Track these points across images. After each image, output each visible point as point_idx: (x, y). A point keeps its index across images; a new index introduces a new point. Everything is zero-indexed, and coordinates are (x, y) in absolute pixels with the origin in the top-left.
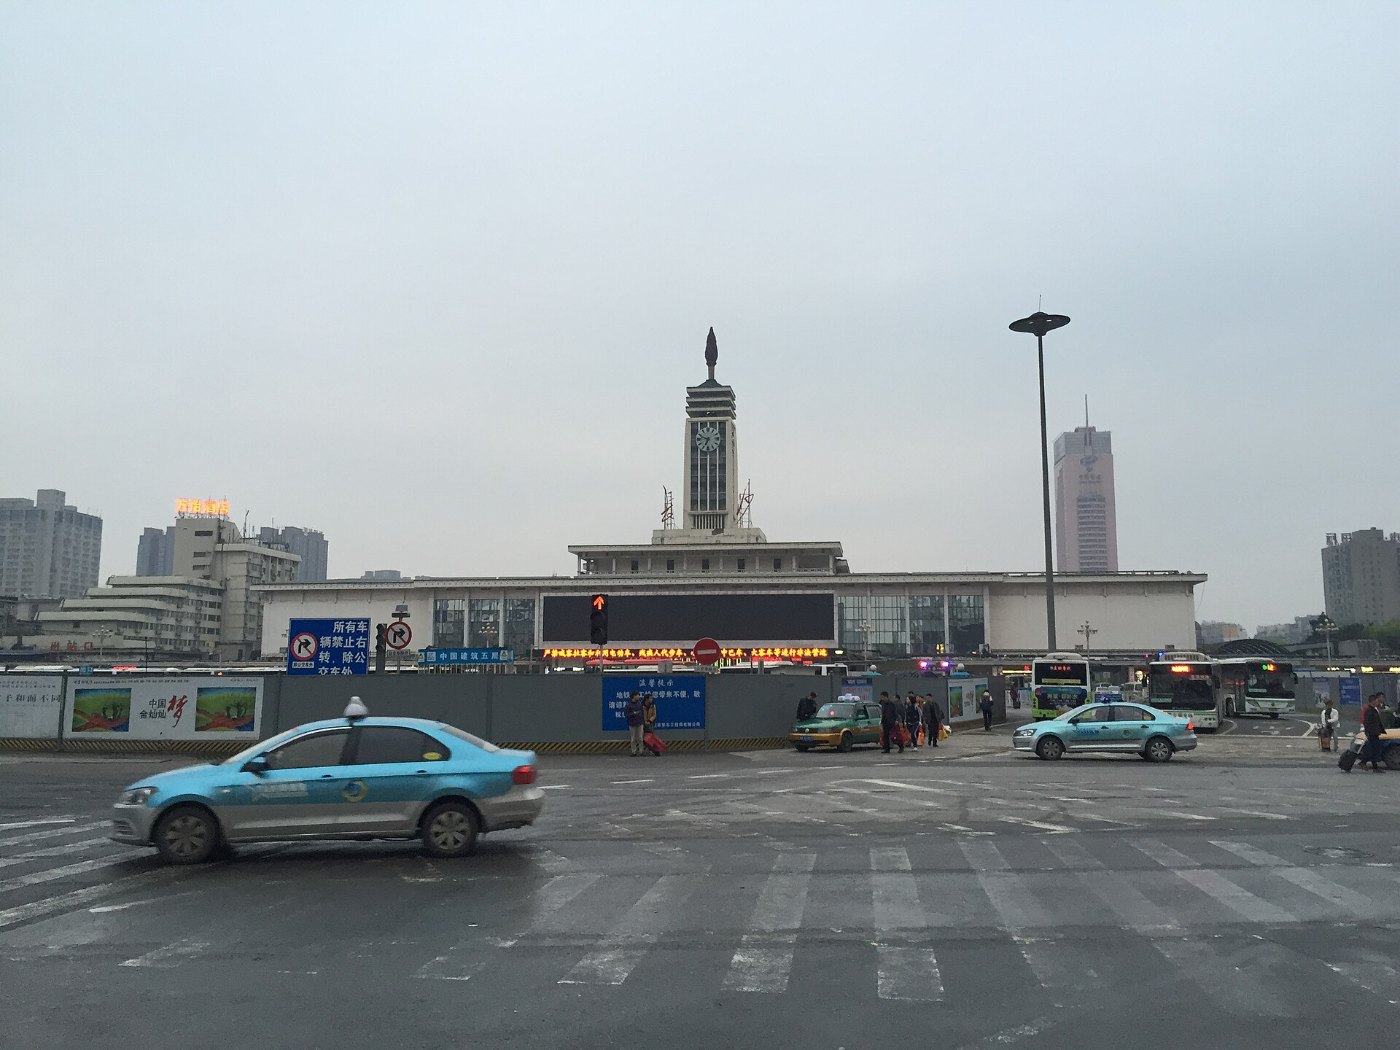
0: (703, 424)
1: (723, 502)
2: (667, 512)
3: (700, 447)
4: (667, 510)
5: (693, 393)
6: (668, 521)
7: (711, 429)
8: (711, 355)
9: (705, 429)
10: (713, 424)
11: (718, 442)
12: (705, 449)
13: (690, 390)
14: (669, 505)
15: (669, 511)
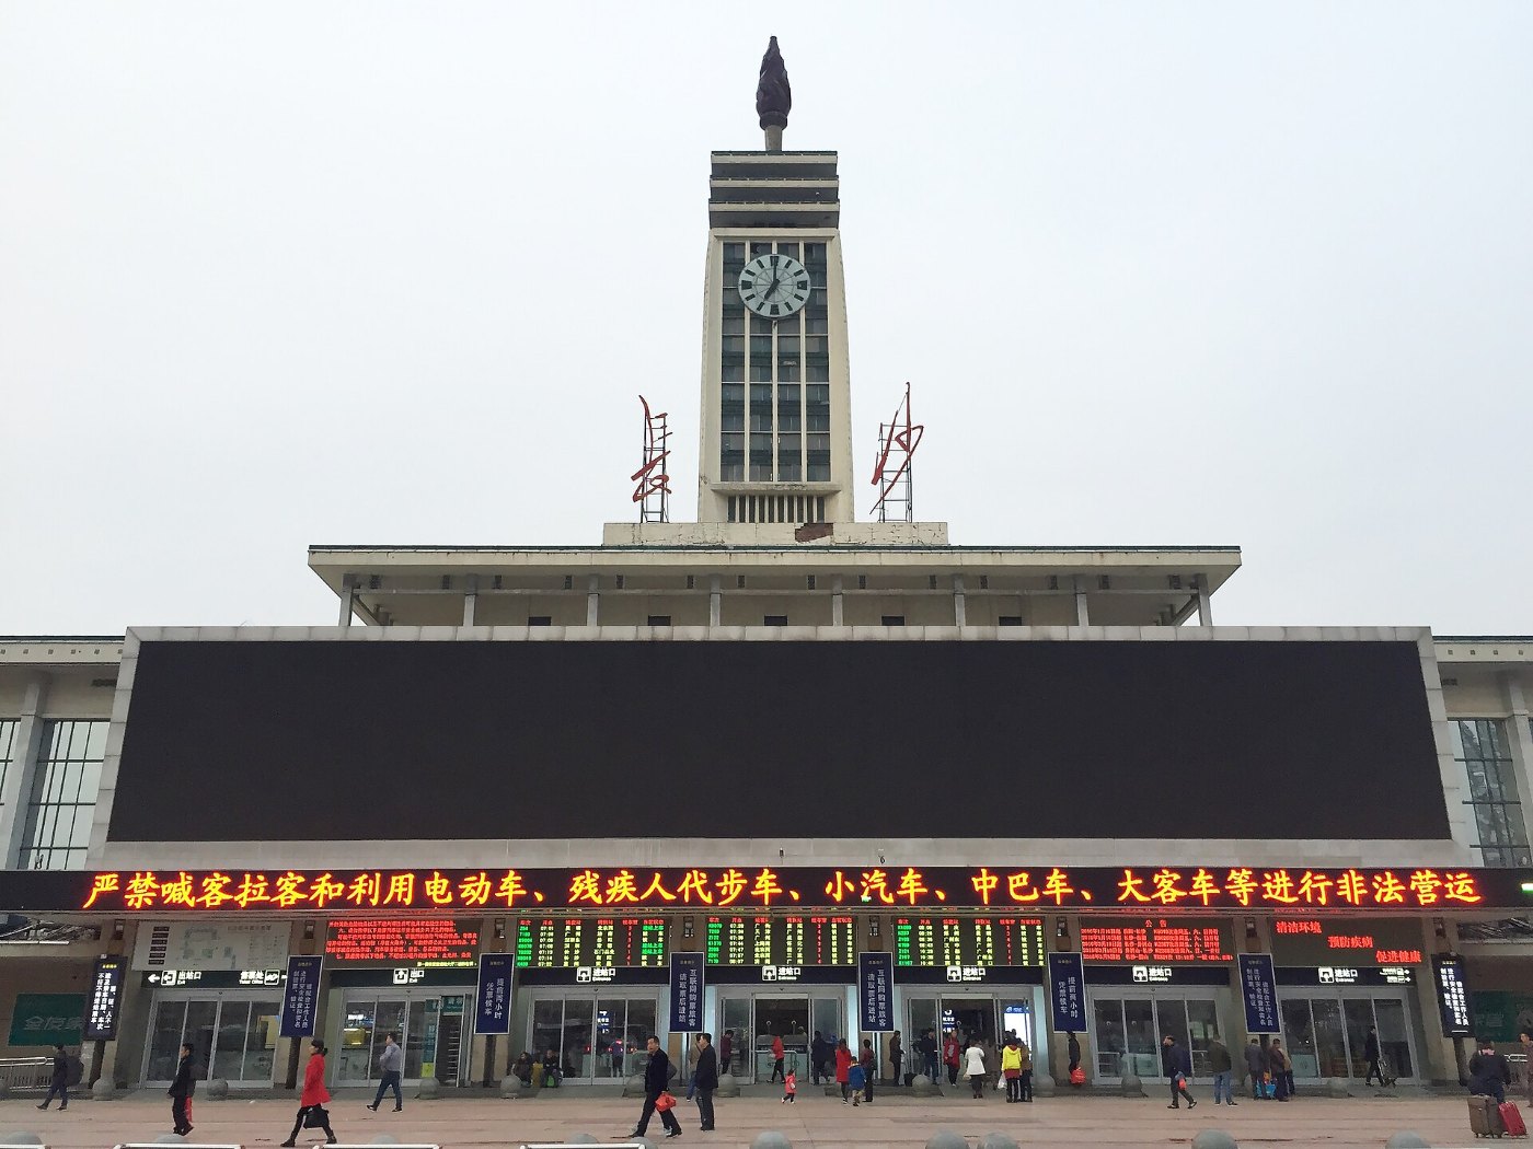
0: (759, 248)
1: (820, 460)
2: (651, 476)
3: (752, 305)
4: (649, 466)
5: (727, 169)
6: (653, 502)
7: (784, 259)
8: (774, 100)
9: (765, 260)
10: (787, 247)
11: (805, 294)
12: (766, 312)
13: (721, 160)
14: (656, 454)
15: (657, 471)
